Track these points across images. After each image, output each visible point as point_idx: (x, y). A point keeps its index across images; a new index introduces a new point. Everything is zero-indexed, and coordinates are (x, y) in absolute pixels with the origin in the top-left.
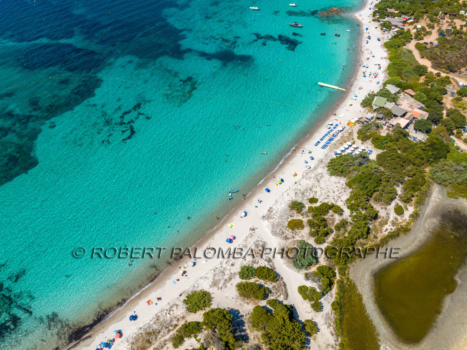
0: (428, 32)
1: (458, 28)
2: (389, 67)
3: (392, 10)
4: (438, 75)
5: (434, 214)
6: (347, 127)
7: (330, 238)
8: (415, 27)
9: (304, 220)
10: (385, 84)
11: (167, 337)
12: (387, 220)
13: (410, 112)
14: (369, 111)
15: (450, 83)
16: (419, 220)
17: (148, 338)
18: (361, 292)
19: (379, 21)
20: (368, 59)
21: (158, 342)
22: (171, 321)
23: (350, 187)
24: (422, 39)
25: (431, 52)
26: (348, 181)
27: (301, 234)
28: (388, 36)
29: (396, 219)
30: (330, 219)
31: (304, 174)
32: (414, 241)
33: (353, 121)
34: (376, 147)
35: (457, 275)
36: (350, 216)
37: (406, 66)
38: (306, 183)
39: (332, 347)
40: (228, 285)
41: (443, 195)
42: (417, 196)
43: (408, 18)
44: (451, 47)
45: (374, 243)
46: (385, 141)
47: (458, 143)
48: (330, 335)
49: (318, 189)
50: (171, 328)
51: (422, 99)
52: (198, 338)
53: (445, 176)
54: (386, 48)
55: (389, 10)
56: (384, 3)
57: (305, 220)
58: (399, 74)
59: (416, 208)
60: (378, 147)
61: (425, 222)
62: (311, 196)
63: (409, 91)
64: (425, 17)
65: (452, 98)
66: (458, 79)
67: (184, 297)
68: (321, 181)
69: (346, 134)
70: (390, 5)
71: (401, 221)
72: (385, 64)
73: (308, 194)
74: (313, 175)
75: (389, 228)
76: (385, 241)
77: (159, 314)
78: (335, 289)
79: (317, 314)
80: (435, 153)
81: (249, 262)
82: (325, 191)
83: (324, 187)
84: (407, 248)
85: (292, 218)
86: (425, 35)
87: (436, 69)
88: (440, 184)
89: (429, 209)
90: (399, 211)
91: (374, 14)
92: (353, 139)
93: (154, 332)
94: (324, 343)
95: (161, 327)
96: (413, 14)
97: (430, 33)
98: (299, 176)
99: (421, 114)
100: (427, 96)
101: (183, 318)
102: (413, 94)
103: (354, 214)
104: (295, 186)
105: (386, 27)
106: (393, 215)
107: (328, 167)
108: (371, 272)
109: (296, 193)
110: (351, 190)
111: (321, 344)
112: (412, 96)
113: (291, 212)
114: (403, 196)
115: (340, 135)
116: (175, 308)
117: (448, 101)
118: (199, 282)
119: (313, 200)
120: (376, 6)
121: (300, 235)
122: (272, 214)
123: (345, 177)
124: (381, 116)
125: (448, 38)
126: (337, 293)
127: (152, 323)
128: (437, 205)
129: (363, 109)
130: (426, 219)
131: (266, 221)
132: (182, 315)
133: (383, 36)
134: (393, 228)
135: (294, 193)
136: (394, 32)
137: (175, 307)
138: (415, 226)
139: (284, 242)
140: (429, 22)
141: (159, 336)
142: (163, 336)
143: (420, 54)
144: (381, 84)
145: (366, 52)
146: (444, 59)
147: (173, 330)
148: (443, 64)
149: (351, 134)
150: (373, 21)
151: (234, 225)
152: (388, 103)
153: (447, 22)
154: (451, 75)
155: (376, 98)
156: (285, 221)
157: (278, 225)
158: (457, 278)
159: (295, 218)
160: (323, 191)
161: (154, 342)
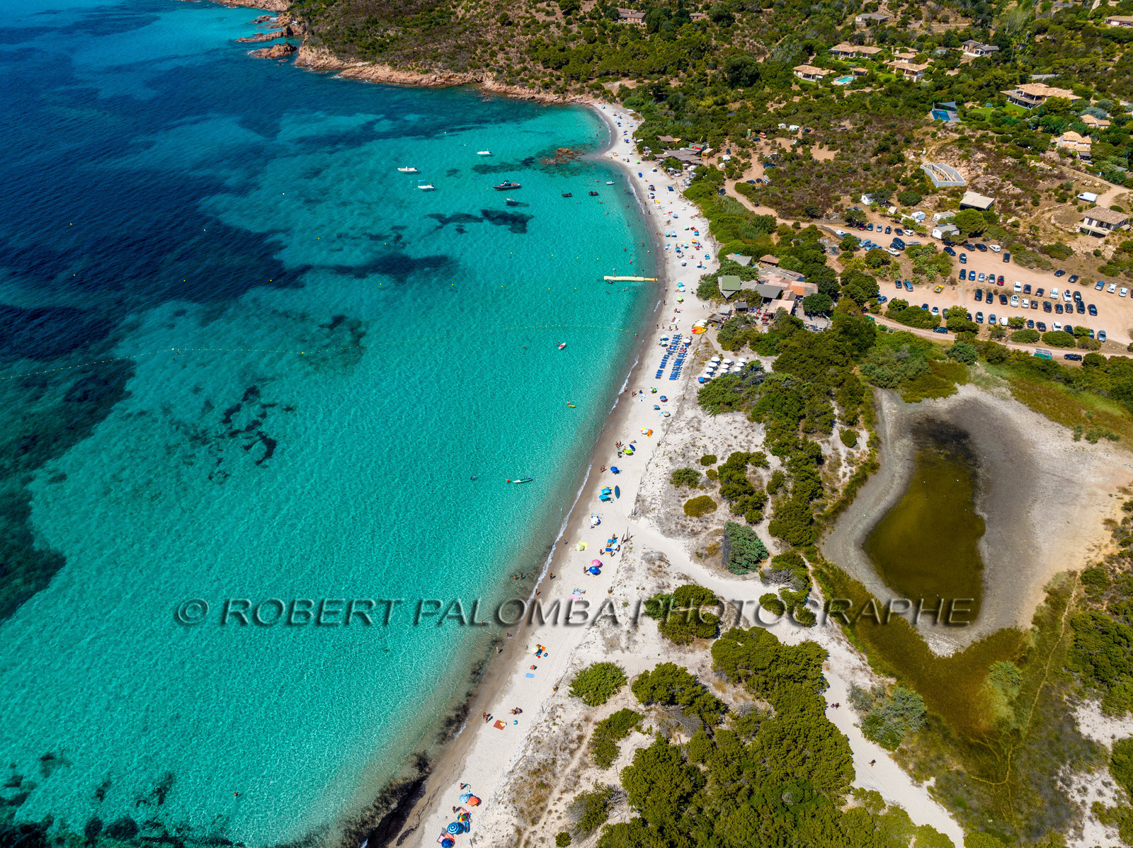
0: (744, 165)
1: (789, 150)
2: (713, 229)
3: (669, 138)
4: (797, 226)
5: (900, 433)
6: (696, 337)
7: (769, 510)
8: (720, 160)
9: (709, 494)
10: (721, 256)
11: (575, 763)
12: (839, 460)
13: (788, 289)
14: (719, 303)
15: (821, 235)
16: (883, 447)
17: (538, 780)
18: (857, 579)
19: (654, 159)
20: (669, 222)
21: (563, 779)
22: (566, 734)
23: (759, 422)
24: (741, 177)
25: (767, 194)
26: (750, 414)
27: (716, 518)
28: (683, 180)
29: (850, 454)
30: (754, 479)
31: (665, 427)
32: (893, 480)
33: (701, 323)
34: (762, 354)
35: (977, 508)
36: (782, 465)
37: (739, 221)
38: (677, 440)
39: (861, 670)
40: (638, 637)
41: (897, 402)
42: (862, 412)
43: (702, 146)
44: (794, 181)
45: (836, 500)
46: (775, 340)
47: (880, 321)
48: (848, 653)
49: (705, 441)
50: (573, 746)
51: (795, 266)
52: (645, 728)
53: (888, 372)
54: (691, 199)
55: (663, 138)
56: (648, 129)
57: (713, 494)
58: (737, 236)
59: (870, 431)
60: (765, 353)
61: (893, 447)
62: (701, 455)
63: (767, 258)
64: (727, 141)
65: (836, 257)
66: (832, 227)
67: (565, 689)
68: (702, 428)
69: (701, 348)
70: (660, 130)
71: (859, 455)
72: (703, 225)
73: (692, 454)
74: (682, 424)
75: (847, 470)
76: (851, 493)
77: (536, 734)
78: (816, 588)
79: (810, 630)
80: (856, 341)
81: (652, 590)
82: (719, 440)
83: (714, 436)
84: (888, 492)
85: (687, 499)
86: (742, 170)
87: (787, 219)
88: (885, 387)
89: (889, 429)
90: (850, 440)
91: (640, 149)
92: (716, 352)
93: (544, 766)
94: (846, 668)
95: (551, 752)
96: (705, 141)
97: (747, 166)
98: (658, 434)
99: (806, 289)
100: (800, 259)
101: (587, 719)
102: (776, 261)
103: (788, 459)
104: (661, 449)
105: (673, 166)
106: (843, 450)
107: (700, 404)
108: (855, 545)
109: (671, 458)
110: (762, 425)
111: (842, 672)
112: (777, 265)
113: (679, 491)
114: (844, 414)
115: (690, 351)
116: (560, 712)
117: (833, 262)
118: (578, 656)
119: (707, 460)
120: (635, 135)
121: (716, 521)
122: (647, 503)
123: (739, 410)
124: (744, 305)
125: (782, 168)
126: (823, 591)
127: (529, 753)
128: (897, 418)
129: (706, 303)
130: (893, 443)
131: (642, 518)
132: (582, 717)
133: (674, 182)
134: (854, 469)
135: (667, 460)
136: (690, 173)
137: (560, 710)
138: (882, 456)
139: (694, 540)
140: (738, 149)
141: (558, 769)
142: (566, 766)
143: (751, 201)
144: (713, 258)
145: (659, 213)
146: (793, 201)
147: (579, 747)
148: (794, 209)
149: (707, 344)
150: (643, 160)
151: (585, 544)
152: (745, 283)
153: (767, 144)
154: (818, 224)
155: (720, 279)
156: (676, 507)
157: (669, 517)
158: (979, 512)
159: (691, 497)
160: (715, 442)
161: (553, 782)
